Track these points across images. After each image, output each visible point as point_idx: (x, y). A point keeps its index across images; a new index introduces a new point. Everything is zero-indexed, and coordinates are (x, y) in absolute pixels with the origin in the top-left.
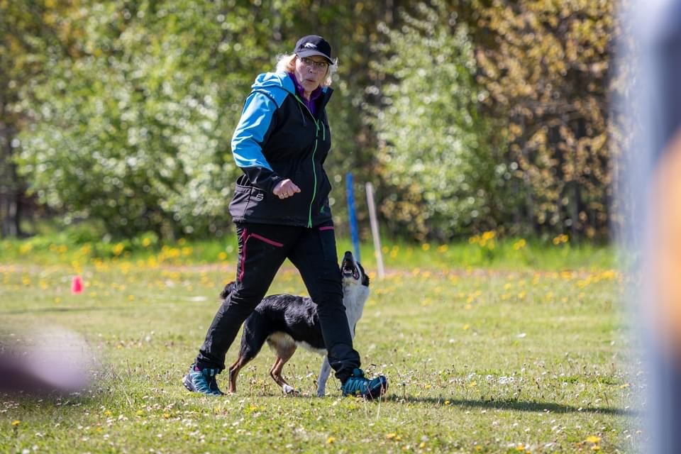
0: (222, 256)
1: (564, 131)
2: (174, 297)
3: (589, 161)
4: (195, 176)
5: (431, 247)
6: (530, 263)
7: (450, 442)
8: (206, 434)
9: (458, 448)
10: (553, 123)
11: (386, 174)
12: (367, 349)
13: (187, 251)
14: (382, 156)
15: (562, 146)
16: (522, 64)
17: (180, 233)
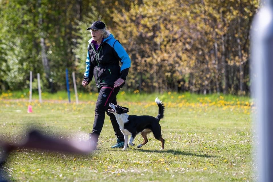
0: (22, 96)
1: (137, 55)
2: (10, 110)
3: (146, 65)
4: (13, 69)
5: (93, 94)
6: (126, 99)
7: (114, 160)
8: (33, 157)
9: (117, 162)
10: (134, 52)
11: (78, 69)
12: (79, 128)
13: (10, 94)
14: (77, 63)
15: (137, 61)
16: (123, 33)
17: (8, 88)
